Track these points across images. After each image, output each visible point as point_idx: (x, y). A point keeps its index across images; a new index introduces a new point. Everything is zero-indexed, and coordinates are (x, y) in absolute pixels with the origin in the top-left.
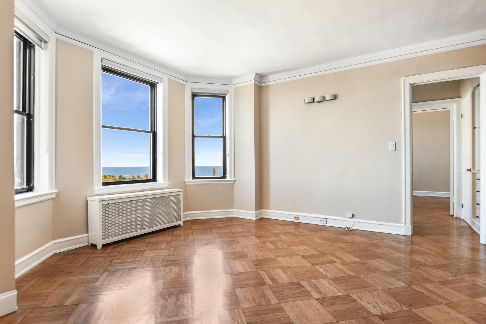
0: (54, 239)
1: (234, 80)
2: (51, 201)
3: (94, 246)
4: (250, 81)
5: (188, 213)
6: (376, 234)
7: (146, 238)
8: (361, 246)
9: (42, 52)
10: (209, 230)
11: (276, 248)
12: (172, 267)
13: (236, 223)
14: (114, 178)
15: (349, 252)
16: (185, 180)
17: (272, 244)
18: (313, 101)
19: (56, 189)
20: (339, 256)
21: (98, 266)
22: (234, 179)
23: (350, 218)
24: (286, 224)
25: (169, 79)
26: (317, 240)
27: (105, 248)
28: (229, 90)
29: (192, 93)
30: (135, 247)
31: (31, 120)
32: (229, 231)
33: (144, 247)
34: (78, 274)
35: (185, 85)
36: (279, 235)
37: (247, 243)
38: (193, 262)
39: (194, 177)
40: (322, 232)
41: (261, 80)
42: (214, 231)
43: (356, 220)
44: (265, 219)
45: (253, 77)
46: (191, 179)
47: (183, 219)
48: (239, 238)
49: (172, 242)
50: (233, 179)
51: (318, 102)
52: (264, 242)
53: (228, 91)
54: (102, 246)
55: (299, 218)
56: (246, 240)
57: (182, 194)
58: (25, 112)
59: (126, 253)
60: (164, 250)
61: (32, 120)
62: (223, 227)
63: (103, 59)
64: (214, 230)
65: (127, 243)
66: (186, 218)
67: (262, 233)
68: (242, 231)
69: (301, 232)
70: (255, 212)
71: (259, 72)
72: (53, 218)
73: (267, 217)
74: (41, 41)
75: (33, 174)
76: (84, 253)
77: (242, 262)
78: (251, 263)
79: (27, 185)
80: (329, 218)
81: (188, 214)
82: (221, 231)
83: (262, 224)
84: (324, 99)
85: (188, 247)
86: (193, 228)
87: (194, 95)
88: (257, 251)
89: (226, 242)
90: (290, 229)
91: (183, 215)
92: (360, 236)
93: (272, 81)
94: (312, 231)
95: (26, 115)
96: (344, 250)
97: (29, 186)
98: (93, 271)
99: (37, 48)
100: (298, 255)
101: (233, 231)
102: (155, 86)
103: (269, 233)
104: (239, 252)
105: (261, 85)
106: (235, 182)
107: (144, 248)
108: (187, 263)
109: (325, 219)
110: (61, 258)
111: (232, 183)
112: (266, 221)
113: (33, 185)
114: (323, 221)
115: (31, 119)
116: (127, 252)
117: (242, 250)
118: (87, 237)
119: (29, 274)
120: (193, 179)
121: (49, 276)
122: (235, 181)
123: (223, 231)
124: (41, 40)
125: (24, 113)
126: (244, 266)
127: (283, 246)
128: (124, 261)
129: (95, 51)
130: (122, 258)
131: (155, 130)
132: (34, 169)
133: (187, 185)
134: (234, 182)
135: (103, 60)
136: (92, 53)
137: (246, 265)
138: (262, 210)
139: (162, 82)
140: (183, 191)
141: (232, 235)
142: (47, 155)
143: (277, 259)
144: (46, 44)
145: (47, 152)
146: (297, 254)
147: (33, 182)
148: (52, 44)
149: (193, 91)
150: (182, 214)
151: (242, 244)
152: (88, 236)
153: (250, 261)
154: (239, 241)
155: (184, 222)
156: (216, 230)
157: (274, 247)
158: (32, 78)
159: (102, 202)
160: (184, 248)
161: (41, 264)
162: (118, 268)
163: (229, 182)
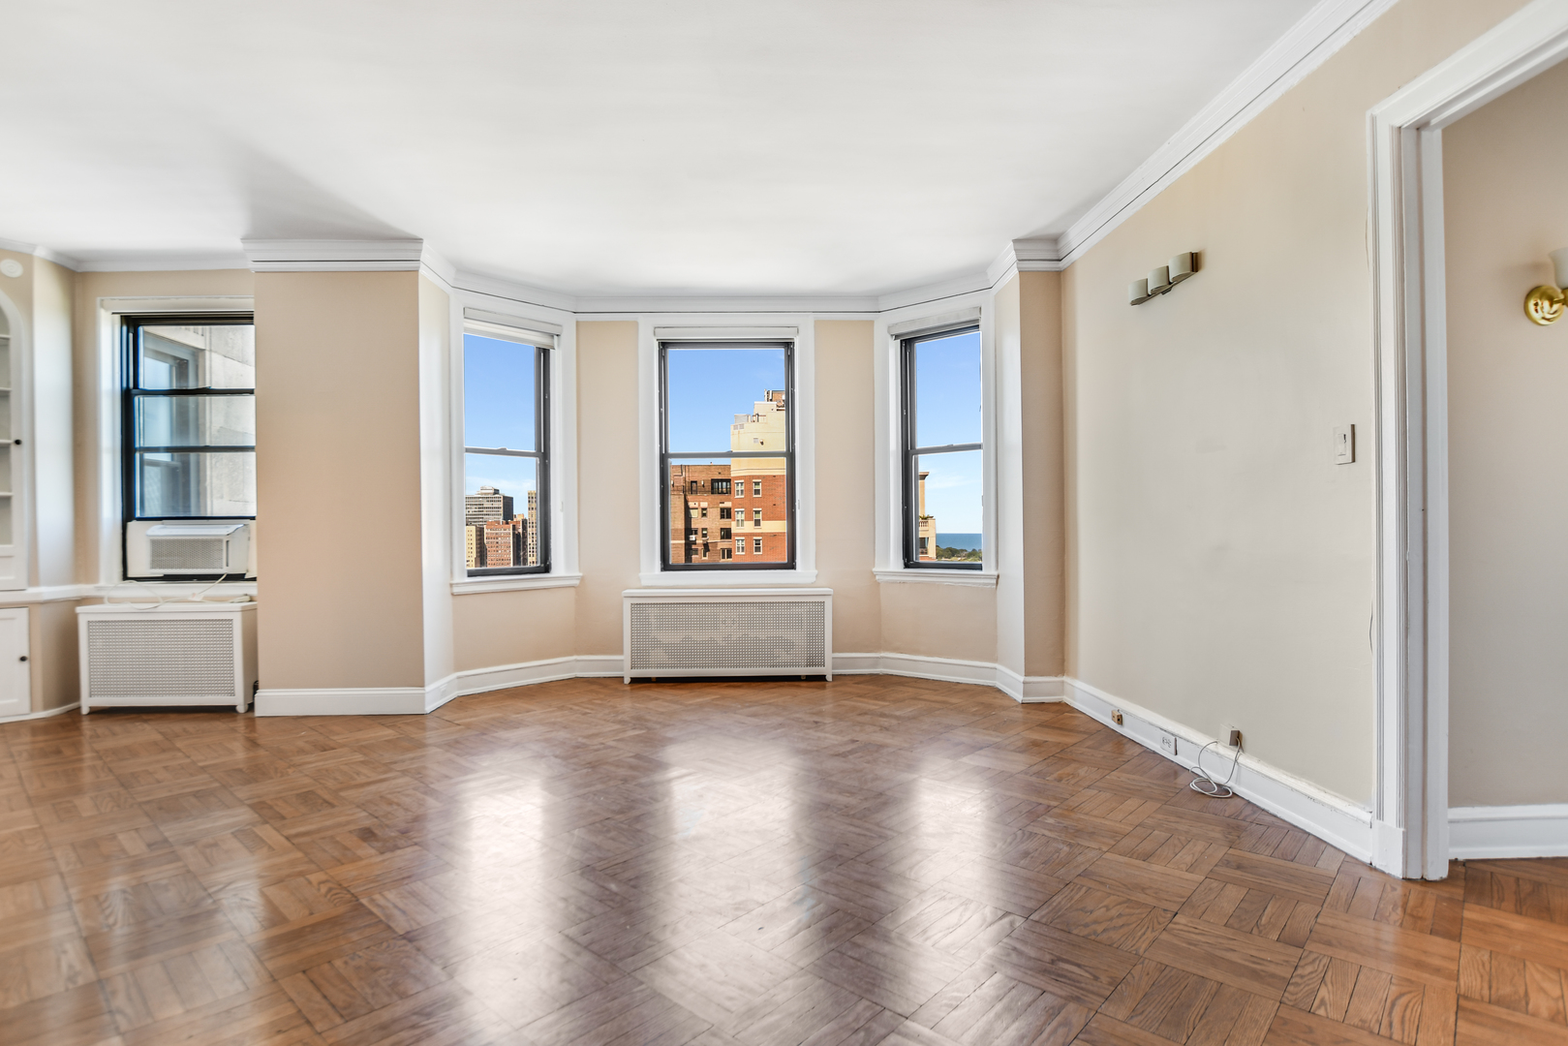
1: (989, 273)
4: (1012, 267)
5: (883, 654)
9: (555, 352)
16: (874, 570)
18: (1145, 292)
19: (579, 570)
22: (996, 573)
23: (1229, 746)
25: (817, 322)
27: (635, 684)
28: (986, 308)
29: (895, 336)
35: (872, 322)
39: (909, 563)
41: (1057, 251)
43: (1242, 759)
46: (898, 568)
50: (994, 572)
53: (982, 309)
54: (630, 680)
55: (1123, 722)
57: (828, 601)
61: (547, 461)
63: (657, 329)
70: (1022, 678)
73: (1072, 701)
80: (1183, 735)
81: (883, 658)
84: (1167, 279)
87: (905, 343)
102: (793, 346)
105: (1061, 265)
106: (999, 581)
109: (1173, 735)
111: (992, 584)
113: (552, 561)
114: (1170, 742)
120: (907, 566)
122: (999, 577)
129: (641, 319)
131: (794, 450)
133: (878, 584)
134: (997, 579)
135: (662, 330)
136: (634, 325)
138: (1065, 678)
140: (831, 593)
144: (559, 338)
149: (903, 333)
163: (982, 581)
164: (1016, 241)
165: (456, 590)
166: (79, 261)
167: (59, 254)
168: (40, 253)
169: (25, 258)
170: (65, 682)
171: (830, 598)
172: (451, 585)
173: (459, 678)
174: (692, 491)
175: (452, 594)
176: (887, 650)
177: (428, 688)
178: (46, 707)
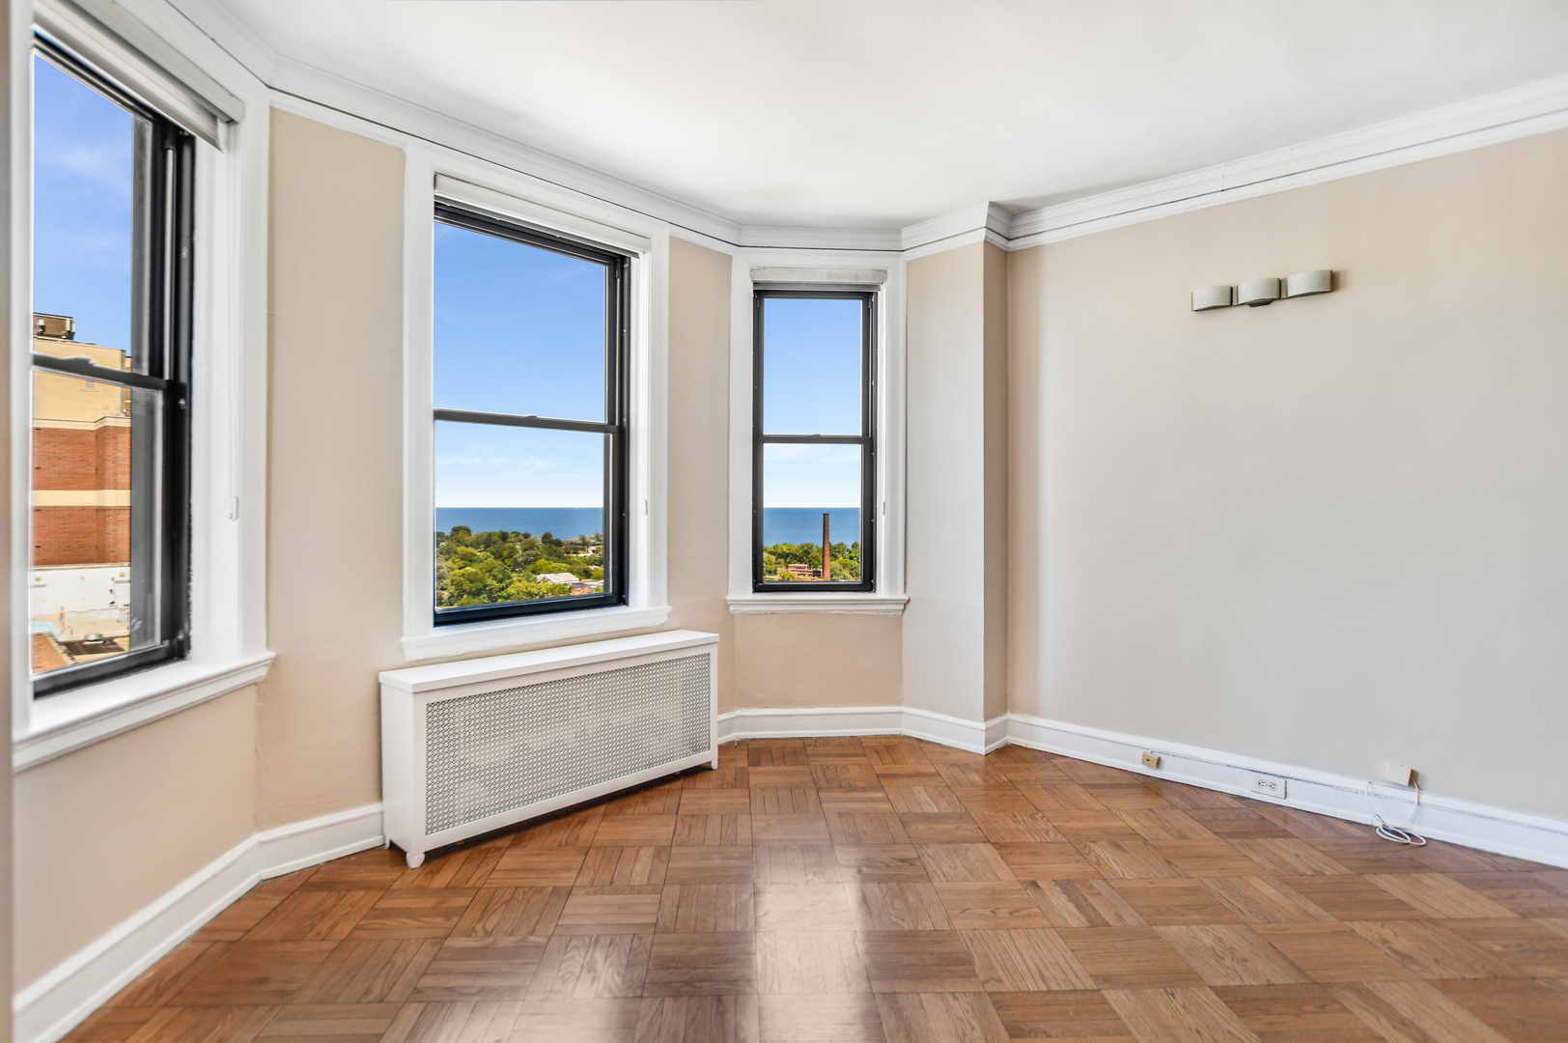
0: (260, 825)
1: (906, 233)
2: (252, 692)
3: (396, 853)
4: (970, 232)
5: (738, 712)
6: (1536, 875)
7: (583, 822)
8: (1491, 952)
9: (220, 157)
10: (812, 794)
11: (1093, 925)
12: (663, 1001)
13: (912, 765)
14: (529, 539)
15: (1445, 987)
16: (728, 598)
17: (1071, 901)
18: (1231, 299)
19: (268, 646)
20: (1406, 1012)
21: (389, 966)
22: (906, 597)
23: (1400, 786)
24: (1112, 786)
25: (673, 240)
26: (1268, 890)
27: (433, 865)
28: (889, 272)
29: (755, 284)
30: (538, 870)
31: (179, 405)
32: (887, 806)
33: (568, 869)
34: (309, 1003)
35: (729, 258)
36: (1092, 845)
37: (965, 879)
38: (749, 981)
39: (759, 587)
40: (1276, 841)
41: (1010, 228)
42: (833, 805)
43: (1426, 798)
44: (1023, 754)
45: (980, 216)
46: (750, 595)
47: (720, 735)
48: (929, 851)
49: (674, 850)
50: (901, 596)
51: (1253, 304)
52: (1034, 884)
53: (883, 273)
54: (423, 856)
55: (1162, 763)
56: (958, 864)
57: (714, 652)
58: (161, 375)
59: (503, 899)
60: (640, 892)
61: (182, 402)
62: (862, 785)
63: (439, 177)
64: (830, 795)
65: (514, 844)
66: (728, 731)
67: (1021, 827)
68: (937, 811)
69: (1183, 837)
70: (982, 726)
71: (1004, 196)
72: (256, 750)
73: (1027, 742)
74: (214, 118)
75: (189, 596)
76: (359, 886)
77: (950, 998)
78: (993, 1010)
79: (163, 639)
80: (1300, 777)
81: (736, 717)
82: (858, 805)
83: (1011, 776)
84: (1280, 291)
85: (733, 887)
86: (754, 780)
87: (761, 293)
88: (1011, 931)
89: (878, 868)
90: (1129, 812)
91: (719, 722)
92: (1463, 882)
93: (1051, 229)
94: (1233, 835)
95: (164, 386)
96: (1415, 967)
97: (175, 641)
98: (367, 993)
99: (201, 144)
100: (1196, 979)
101: (901, 808)
102: (626, 266)
103: (1047, 832)
104: (935, 937)
105: (1012, 245)
106: (909, 606)
107: (567, 879)
108: (724, 986)
109: (1281, 777)
110: (277, 903)
111: (898, 610)
112: (1026, 765)
113: (188, 638)
114: (1272, 786)
115: (178, 400)
116: (507, 896)
117: (946, 927)
118: (379, 817)
119: (144, 989)
120: (756, 591)
121: (209, 1007)
122: (908, 601)
123: (864, 805)
124: (213, 114)
125: (154, 379)
126: (965, 1034)
127: (1118, 916)
128: (487, 947)
129: (411, 146)
130: (484, 928)
131: (625, 420)
132: (189, 580)
133: (733, 616)
134: (905, 605)
135: (440, 179)
136: (400, 156)
137: (974, 1023)
138: (1009, 716)
139: (647, 249)
140: (718, 640)
141: (899, 828)
142: (234, 527)
143: (1104, 1001)
144: (232, 128)
145: (234, 517)
146: (1191, 971)
147: (186, 625)
148: (254, 128)
149: (758, 279)
150: (716, 717)
151: (945, 884)
152: (382, 813)
153: (987, 997)
154: (932, 865)
155: (722, 748)
156: (838, 800)
157: (1083, 919)
158: (185, 253)
159: (423, 696)
160: (715, 886)
161: (206, 930)
162: (458, 982)
163: (886, 607)
164: (992, 205)
171: (715, 647)
176: (741, 705)
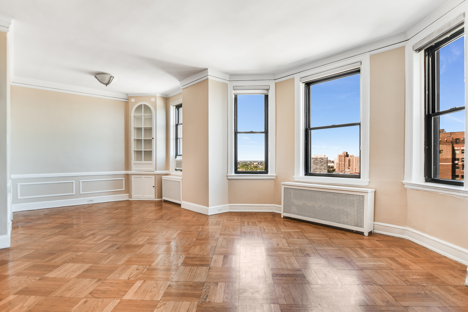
16: (403, 182)
165: (229, 178)
166: (167, 95)
167: (162, 94)
168: (158, 95)
169: (155, 97)
170: (160, 193)
172: (227, 176)
173: (229, 206)
174: (456, 143)
175: (228, 179)
177: (210, 208)
178: (158, 198)
